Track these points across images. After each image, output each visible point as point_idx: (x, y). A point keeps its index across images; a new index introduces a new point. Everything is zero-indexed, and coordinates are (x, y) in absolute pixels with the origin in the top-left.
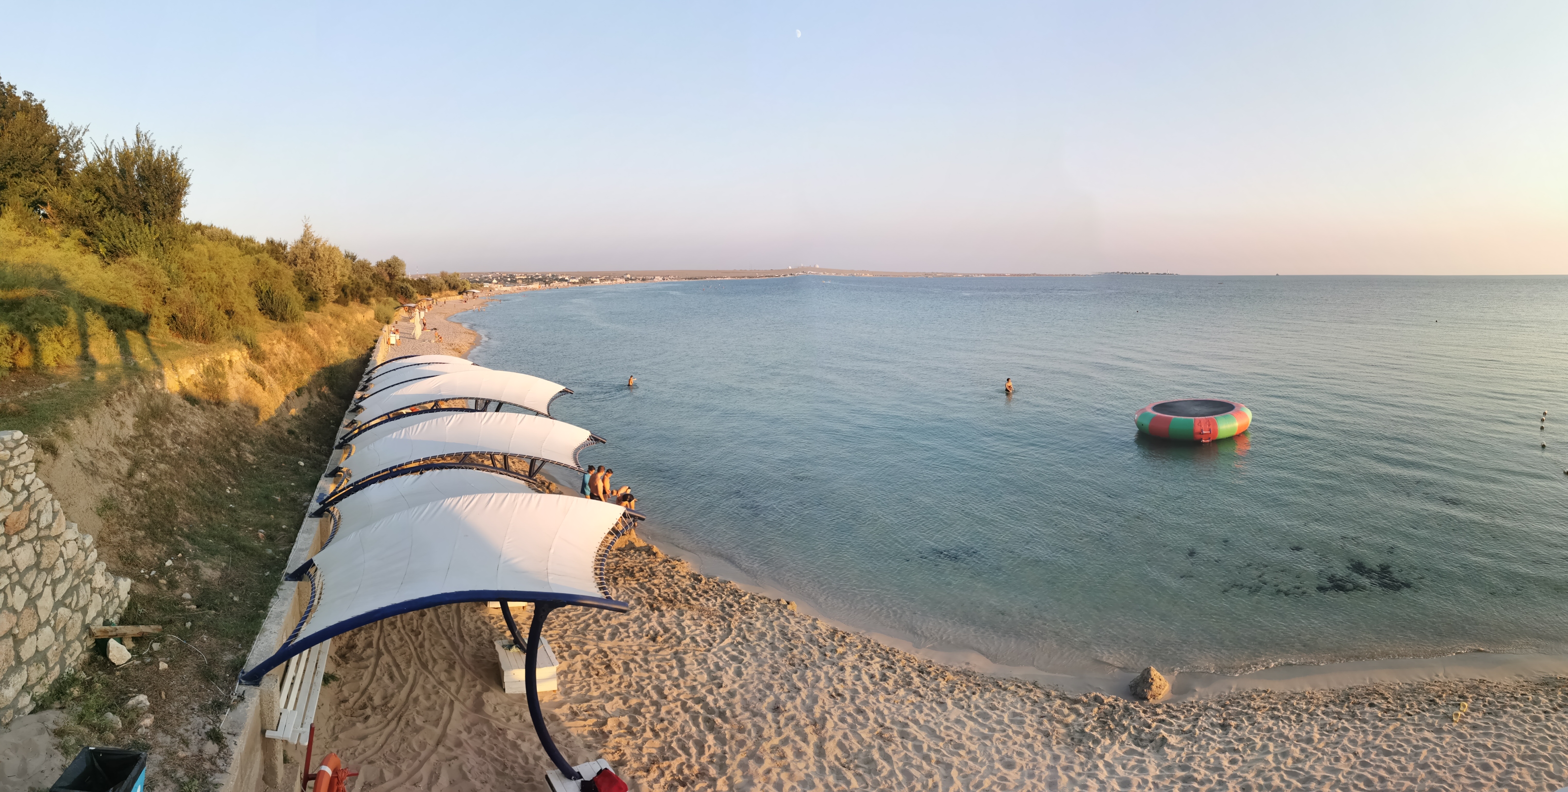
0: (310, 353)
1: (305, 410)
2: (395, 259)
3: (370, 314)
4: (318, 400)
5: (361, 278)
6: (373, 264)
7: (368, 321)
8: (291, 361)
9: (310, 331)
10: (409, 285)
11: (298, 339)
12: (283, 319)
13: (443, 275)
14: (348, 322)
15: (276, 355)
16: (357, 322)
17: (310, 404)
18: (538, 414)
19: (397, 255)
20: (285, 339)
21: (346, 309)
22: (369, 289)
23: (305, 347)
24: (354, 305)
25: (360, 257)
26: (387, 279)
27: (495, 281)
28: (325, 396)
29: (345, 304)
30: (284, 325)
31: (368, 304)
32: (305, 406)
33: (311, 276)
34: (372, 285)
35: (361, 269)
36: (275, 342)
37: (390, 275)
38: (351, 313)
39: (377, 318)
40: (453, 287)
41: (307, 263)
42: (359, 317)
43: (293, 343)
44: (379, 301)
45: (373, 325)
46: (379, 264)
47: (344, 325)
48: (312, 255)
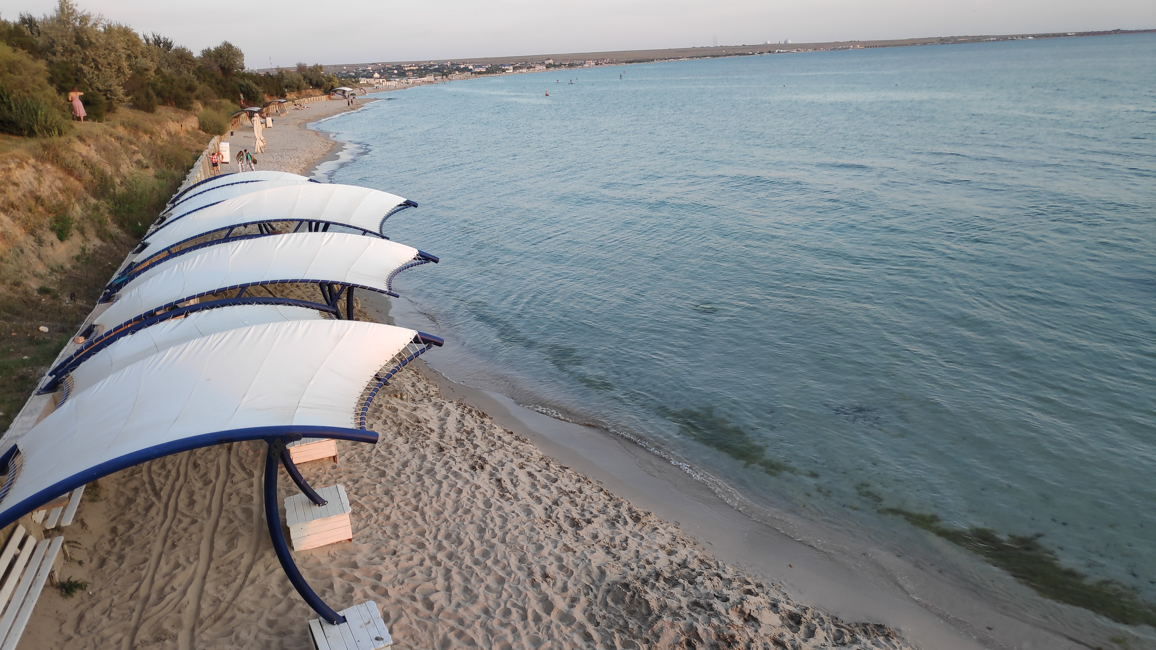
0: (79, 178)
1: (78, 258)
2: (228, 47)
3: (192, 123)
4: (98, 242)
5: (179, 73)
6: (197, 53)
7: (187, 131)
8: (45, 192)
9: (80, 148)
10: (251, 83)
11: (56, 160)
12: (32, 134)
13: (301, 68)
14: (152, 133)
15: (16, 184)
16: (169, 134)
17: (83, 249)
18: (365, 232)
19: (229, 41)
20: (32, 161)
21: (149, 116)
22: (191, 89)
23: (69, 170)
24: (163, 111)
25: (177, 44)
26: (219, 74)
27: (376, 75)
28: (111, 236)
29: (149, 109)
30: (31, 143)
31: (188, 109)
32: (77, 252)
33: (81, 70)
34: (197, 83)
35: (178, 61)
36: (13, 165)
37: (222, 68)
38: (159, 123)
39: (203, 126)
40: (318, 85)
41: (72, 52)
42: (173, 127)
43: (49, 166)
44: (205, 104)
45: (197, 136)
46: (207, 53)
47: (146, 138)
48: (79, 41)
